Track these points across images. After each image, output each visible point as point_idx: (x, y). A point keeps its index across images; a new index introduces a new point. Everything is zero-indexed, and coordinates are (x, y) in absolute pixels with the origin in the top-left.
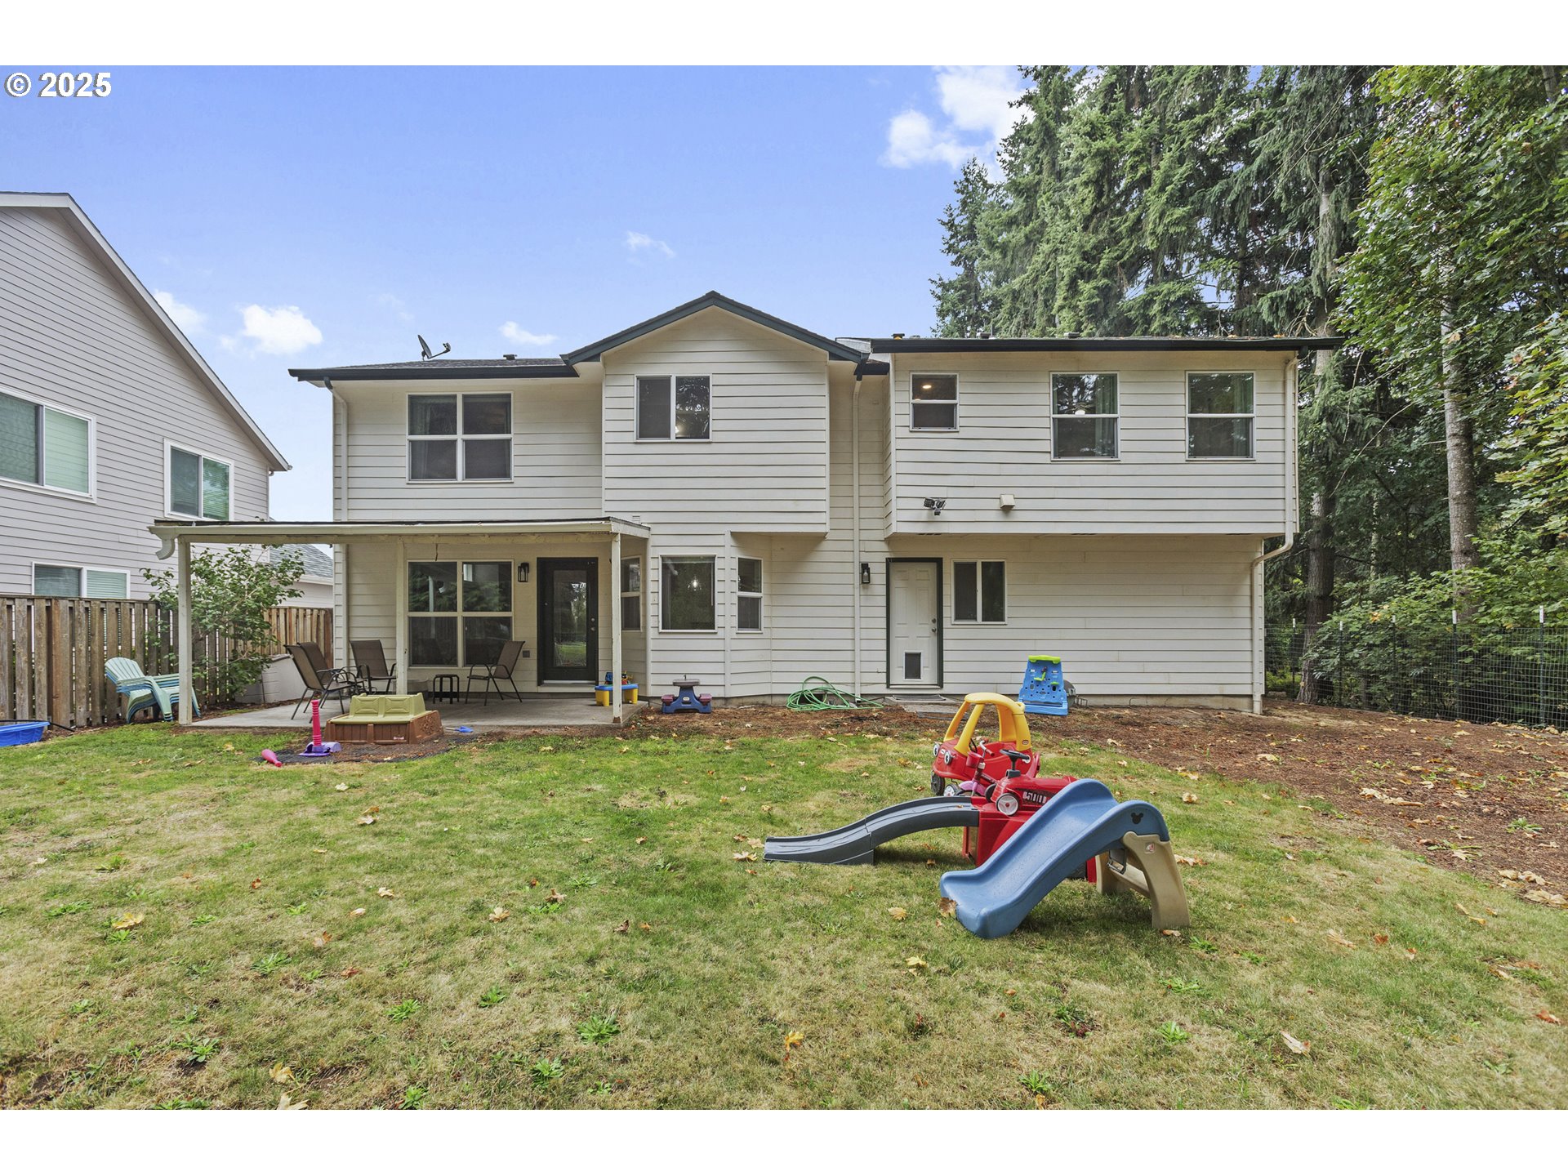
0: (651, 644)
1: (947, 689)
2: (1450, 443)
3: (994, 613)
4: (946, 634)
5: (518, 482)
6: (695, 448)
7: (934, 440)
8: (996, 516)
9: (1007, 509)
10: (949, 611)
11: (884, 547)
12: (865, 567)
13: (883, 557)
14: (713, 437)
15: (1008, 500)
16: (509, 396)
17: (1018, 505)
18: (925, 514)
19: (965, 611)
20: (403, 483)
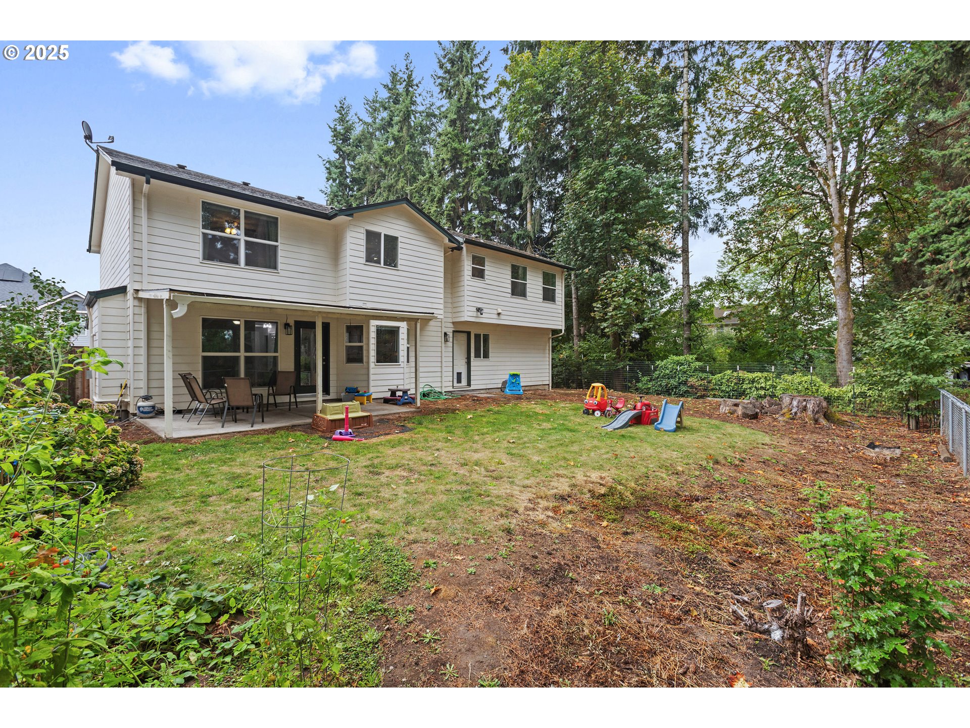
0: (372, 371)
1: (472, 387)
2: (574, 300)
3: (486, 356)
4: (472, 364)
5: (282, 273)
6: (389, 271)
7: (477, 282)
8: (496, 316)
9: (499, 314)
10: (473, 354)
11: (451, 325)
12: (445, 334)
13: (451, 330)
14: (400, 267)
15: (500, 311)
16: (277, 219)
17: (503, 313)
18: (475, 314)
19: (477, 355)
20: (197, 262)
